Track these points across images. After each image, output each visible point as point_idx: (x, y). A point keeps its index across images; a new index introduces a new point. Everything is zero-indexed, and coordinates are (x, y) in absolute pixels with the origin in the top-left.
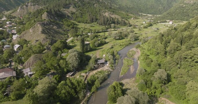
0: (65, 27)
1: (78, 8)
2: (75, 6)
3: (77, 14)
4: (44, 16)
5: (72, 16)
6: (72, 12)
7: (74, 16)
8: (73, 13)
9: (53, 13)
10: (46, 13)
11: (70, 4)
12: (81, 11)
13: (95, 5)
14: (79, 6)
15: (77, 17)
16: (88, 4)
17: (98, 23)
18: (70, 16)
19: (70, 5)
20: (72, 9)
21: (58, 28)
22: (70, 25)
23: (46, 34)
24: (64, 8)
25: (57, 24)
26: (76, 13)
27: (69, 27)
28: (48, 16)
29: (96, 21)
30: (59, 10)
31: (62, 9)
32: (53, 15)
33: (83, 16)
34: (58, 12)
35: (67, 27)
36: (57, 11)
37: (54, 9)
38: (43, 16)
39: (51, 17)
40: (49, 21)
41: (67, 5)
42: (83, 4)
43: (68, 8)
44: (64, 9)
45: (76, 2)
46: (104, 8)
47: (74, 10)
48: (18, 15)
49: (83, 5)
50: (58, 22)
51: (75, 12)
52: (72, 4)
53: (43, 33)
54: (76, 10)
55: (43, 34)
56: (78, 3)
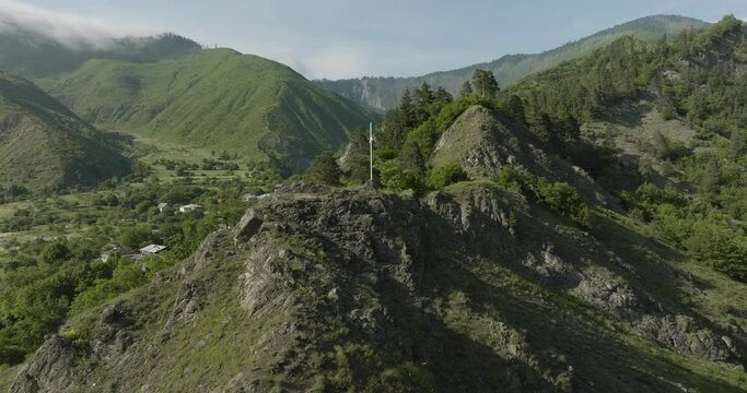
2: (678, 110)
4: (462, 142)
5: (676, 174)
8: (674, 155)
11: (639, 94)
18: (661, 170)
19: (642, 102)
20: (660, 126)
26: (698, 151)
36: (560, 126)
38: (441, 143)
43: (634, 119)
44: (605, 128)
45: (676, 89)
47: (680, 134)
51: (687, 146)
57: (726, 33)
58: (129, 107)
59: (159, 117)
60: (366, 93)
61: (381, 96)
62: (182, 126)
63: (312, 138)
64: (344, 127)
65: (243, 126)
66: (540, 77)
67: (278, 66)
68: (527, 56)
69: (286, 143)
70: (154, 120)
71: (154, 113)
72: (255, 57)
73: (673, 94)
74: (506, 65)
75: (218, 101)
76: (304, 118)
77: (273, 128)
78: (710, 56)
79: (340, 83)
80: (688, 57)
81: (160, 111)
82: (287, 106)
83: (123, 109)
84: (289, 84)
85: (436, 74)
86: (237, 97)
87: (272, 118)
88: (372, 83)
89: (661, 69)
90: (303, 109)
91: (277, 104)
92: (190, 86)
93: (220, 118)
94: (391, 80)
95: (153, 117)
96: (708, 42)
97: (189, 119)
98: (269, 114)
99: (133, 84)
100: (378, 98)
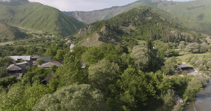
0: (123, 42)
1: (138, 26)
2: (135, 24)
3: (136, 32)
4: (103, 29)
5: (131, 34)
6: (131, 29)
7: (134, 34)
8: (132, 31)
9: (112, 28)
10: (104, 27)
11: (129, 22)
12: (141, 29)
13: (157, 24)
14: (139, 25)
15: (136, 35)
16: (149, 22)
17: (162, 41)
18: (129, 33)
20: (131, 27)
21: (116, 41)
22: (129, 40)
23: (104, 41)
24: (123, 25)
25: (115, 38)
27: (128, 42)
28: (106, 29)
29: (159, 39)
30: (117, 27)
31: (121, 27)
32: (111, 29)
33: (143, 34)
34: (116, 29)
35: (125, 42)
36: (115, 27)
37: (112, 25)
38: (101, 29)
39: (109, 31)
40: (107, 33)
41: (126, 23)
42: (143, 22)
43: (128, 26)
44: (123, 27)
45: (136, 21)
46: (168, 26)
47: (133, 28)
48: (79, 36)
49: (144, 24)
50: (116, 36)
51: (134, 30)
52: (131, 23)
53: (100, 40)
54: (135, 28)
55: (100, 42)
56: (138, 22)
57: (146, 11)
58: (13, 19)
59: (23, 22)
60: (76, 15)
61: (81, 16)
62: (31, 24)
63: (67, 28)
64: (74, 25)
65: (49, 24)
66: (118, 16)
67: (55, 9)
68: (119, 7)
69: (61, 29)
70: (22, 23)
71: (21, 21)
72: (48, 6)
73: (135, 22)
74: (113, 9)
75: (40, 18)
76: (64, 23)
77: (57, 25)
78: (142, 15)
79: (69, 12)
80: (139, 16)
81: (23, 20)
82: (59, 20)
83: (12, 19)
84: (59, 14)
85: (95, 10)
86: (45, 17)
87: (56, 23)
88: (78, 13)
89: (134, 18)
90: (63, 20)
91: (57, 19)
92: (30, 14)
93: (42, 23)
94: (83, 12)
95: (21, 22)
96: (142, 13)
97: (33, 23)
98: (55, 22)
99: (12, 12)
100: (80, 17)
